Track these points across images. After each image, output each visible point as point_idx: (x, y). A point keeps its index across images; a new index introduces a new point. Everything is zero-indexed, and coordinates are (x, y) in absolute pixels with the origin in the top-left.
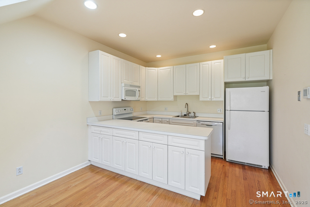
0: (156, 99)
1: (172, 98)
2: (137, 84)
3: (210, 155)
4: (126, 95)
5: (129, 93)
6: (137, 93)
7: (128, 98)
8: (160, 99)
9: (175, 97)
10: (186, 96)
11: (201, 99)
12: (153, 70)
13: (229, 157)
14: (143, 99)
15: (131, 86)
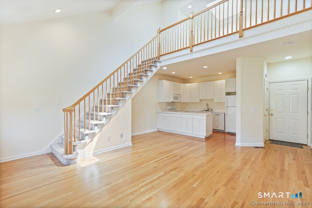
0: (189, 101)
1: (198, 101)
2: (179, 93)
3: (212, 130)
4: (174, 99)
5: (175, 98)
6: (179, 98)
7: (175, 101)
8: (191, 101)
9: (201, 100)
10: (206, 100)
11: (215, 101)
12: (188, 85)
13: (227, 131)
14: (182, 101)
15: (176, 95)
